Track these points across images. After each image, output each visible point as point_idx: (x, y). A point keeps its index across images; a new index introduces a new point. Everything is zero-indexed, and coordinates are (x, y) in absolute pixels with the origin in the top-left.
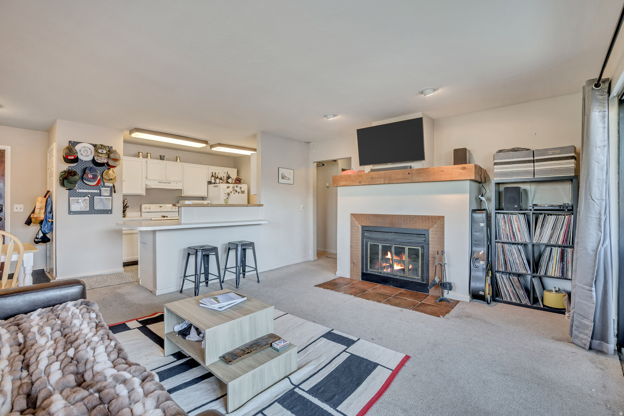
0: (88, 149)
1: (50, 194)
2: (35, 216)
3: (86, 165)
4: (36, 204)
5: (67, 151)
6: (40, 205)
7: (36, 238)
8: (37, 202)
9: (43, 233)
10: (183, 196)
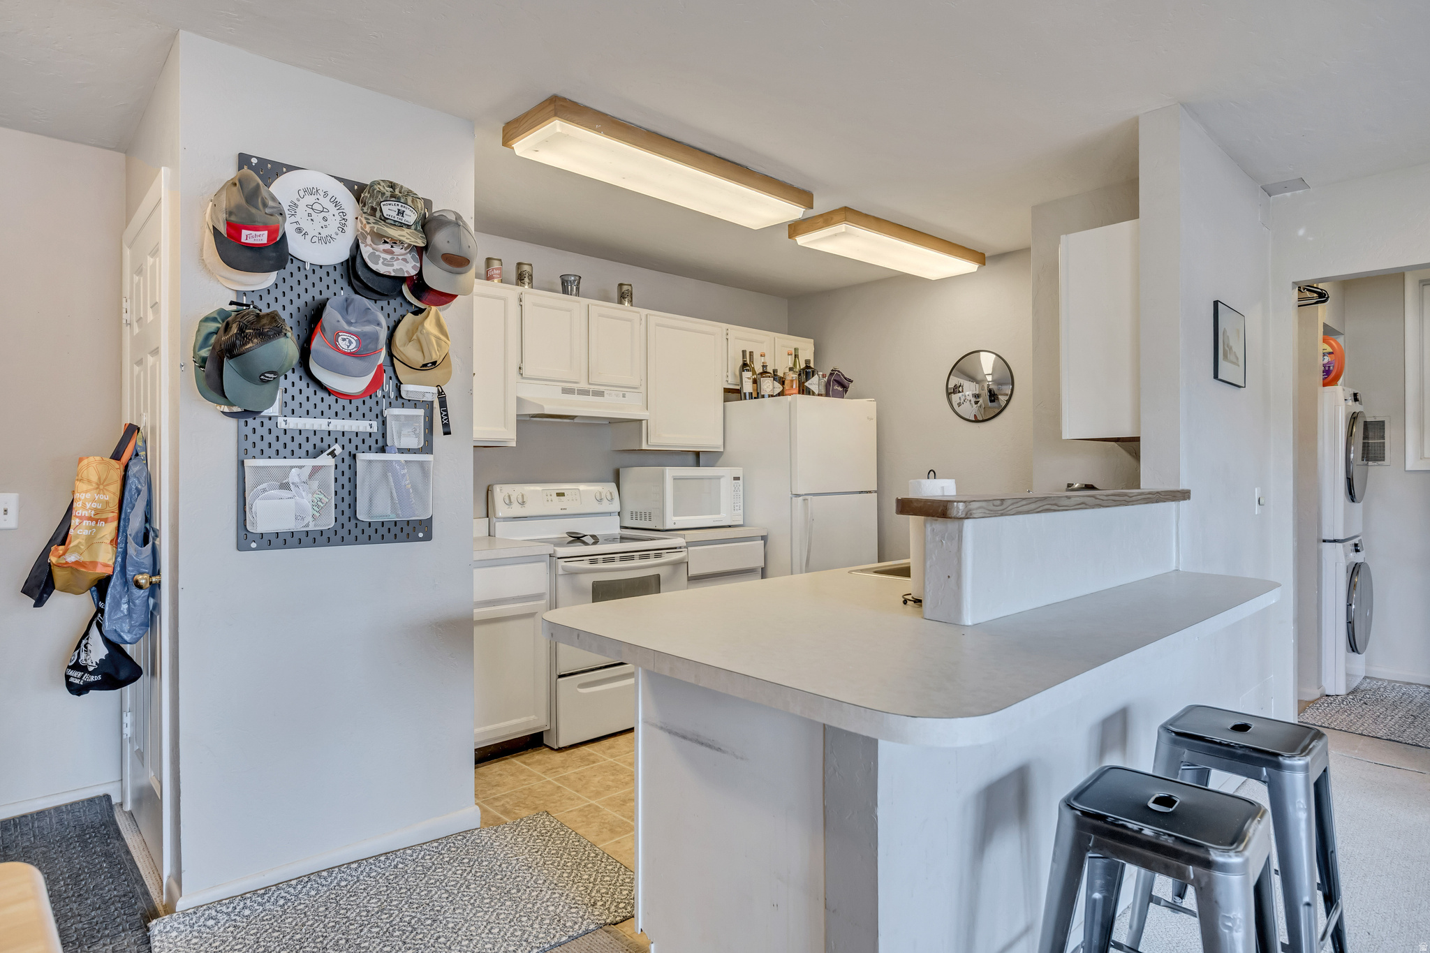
0: (326, 202)
1: (140, 443)
2: (71, 558)
3: (320, 286)
4: (77, 496)
5: (237, 197)
6: (94, 500)
7: (77, 666)
8: (81, 486)
9: (107, 642)
10: (644, 447)
